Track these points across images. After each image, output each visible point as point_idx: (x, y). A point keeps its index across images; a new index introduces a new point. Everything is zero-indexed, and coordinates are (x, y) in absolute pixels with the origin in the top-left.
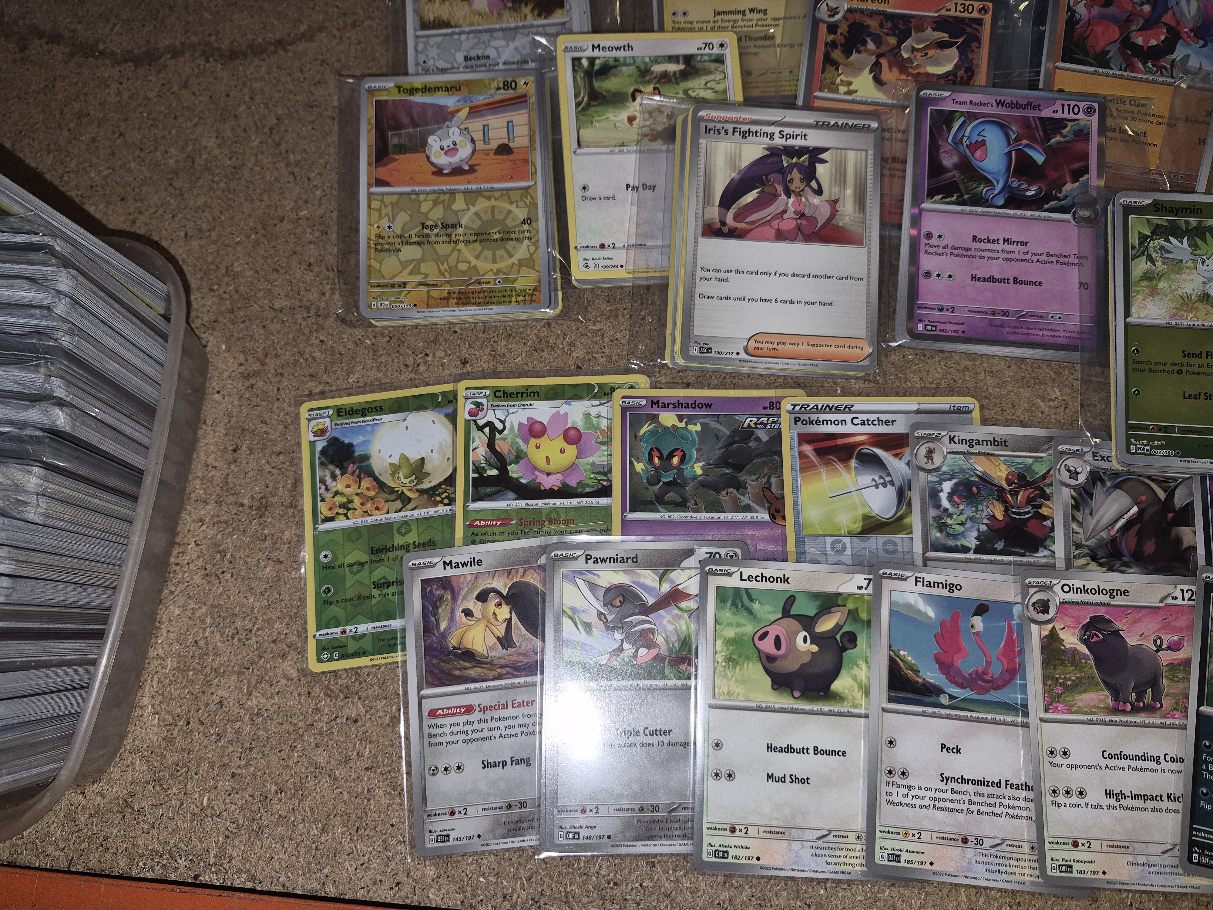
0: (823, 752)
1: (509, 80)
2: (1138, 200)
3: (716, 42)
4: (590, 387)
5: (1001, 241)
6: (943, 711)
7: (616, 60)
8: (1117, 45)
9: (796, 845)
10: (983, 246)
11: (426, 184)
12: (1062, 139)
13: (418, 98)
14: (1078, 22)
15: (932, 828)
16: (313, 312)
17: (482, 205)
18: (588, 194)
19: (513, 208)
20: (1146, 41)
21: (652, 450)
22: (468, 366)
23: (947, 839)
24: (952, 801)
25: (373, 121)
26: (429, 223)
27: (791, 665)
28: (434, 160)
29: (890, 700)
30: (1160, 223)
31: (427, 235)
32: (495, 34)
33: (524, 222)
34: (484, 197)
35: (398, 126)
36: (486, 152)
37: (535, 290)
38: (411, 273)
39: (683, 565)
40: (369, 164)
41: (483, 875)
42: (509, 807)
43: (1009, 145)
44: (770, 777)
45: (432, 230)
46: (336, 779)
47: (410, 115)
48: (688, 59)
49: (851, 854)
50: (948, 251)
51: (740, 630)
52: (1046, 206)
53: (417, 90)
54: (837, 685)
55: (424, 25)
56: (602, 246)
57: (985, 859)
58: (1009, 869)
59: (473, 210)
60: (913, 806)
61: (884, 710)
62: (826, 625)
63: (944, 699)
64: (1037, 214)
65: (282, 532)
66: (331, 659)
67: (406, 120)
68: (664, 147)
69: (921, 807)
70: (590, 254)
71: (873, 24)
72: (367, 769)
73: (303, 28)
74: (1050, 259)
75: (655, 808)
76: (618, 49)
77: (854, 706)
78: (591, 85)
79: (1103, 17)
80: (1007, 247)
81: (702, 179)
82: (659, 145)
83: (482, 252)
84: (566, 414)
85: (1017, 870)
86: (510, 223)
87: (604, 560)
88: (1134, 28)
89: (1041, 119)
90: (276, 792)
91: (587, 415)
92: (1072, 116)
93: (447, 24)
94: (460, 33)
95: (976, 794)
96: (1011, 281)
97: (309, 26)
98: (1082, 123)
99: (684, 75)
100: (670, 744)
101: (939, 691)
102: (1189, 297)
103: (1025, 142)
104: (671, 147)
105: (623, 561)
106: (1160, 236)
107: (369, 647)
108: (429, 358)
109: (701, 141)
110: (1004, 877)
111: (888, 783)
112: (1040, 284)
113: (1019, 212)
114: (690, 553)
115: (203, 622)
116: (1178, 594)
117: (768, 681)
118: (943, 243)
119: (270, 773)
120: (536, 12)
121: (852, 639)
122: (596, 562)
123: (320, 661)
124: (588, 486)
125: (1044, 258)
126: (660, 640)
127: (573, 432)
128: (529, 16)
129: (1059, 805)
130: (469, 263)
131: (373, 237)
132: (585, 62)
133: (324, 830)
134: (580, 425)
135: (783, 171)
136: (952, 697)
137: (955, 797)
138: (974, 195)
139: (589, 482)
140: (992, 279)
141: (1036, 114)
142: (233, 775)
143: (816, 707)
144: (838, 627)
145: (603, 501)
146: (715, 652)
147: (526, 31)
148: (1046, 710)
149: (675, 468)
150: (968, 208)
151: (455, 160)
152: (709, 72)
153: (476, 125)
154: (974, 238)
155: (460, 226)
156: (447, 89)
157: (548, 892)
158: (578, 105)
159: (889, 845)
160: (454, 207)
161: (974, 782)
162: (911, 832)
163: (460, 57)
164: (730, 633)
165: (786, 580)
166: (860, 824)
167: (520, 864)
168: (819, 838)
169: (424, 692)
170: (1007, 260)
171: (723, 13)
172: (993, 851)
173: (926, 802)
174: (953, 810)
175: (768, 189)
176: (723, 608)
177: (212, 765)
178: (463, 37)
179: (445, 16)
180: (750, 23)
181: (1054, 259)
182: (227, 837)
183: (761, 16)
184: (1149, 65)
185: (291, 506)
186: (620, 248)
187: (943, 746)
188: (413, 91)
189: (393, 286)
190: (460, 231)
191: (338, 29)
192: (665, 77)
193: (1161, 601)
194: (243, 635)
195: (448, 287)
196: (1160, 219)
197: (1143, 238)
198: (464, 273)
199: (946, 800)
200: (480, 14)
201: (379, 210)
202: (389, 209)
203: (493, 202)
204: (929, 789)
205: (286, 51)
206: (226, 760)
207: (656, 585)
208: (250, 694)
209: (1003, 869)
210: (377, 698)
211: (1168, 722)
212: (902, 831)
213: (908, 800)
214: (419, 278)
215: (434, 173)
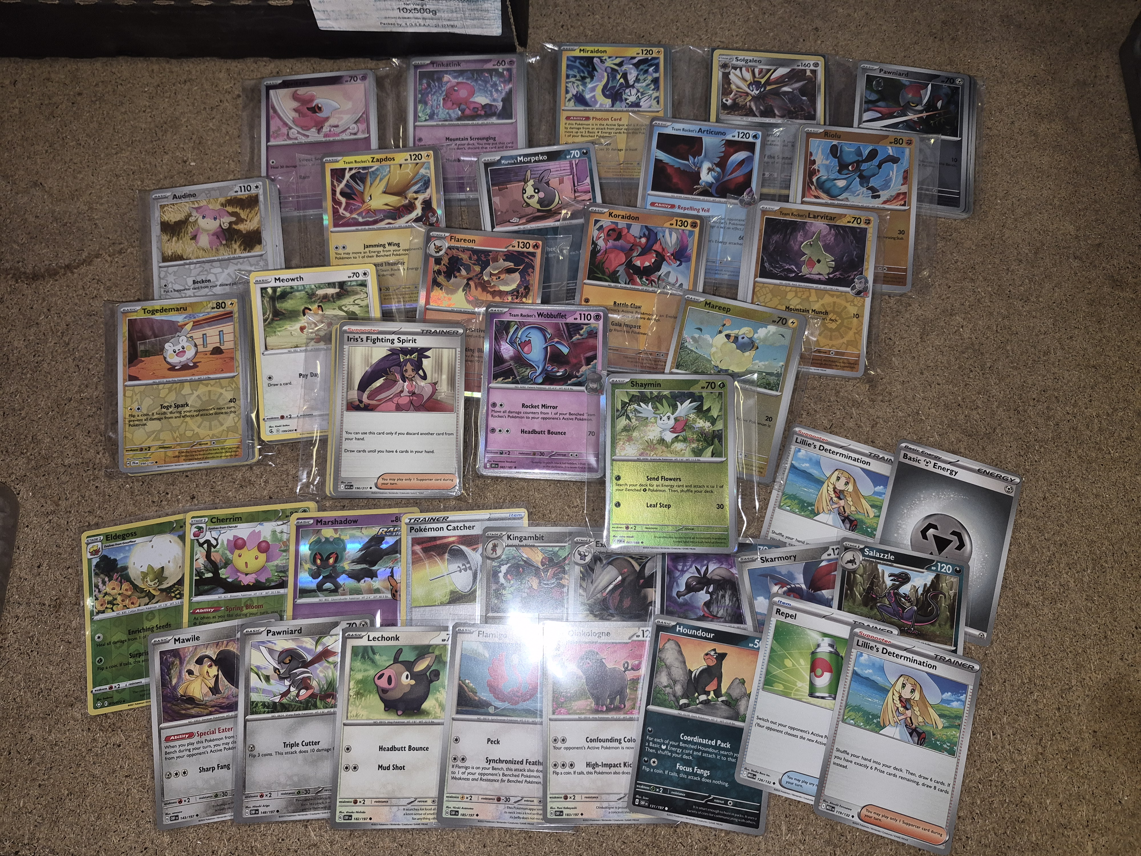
0: (415, 749)
1: (220, 302)
2: (621, 379)
3: (361, 272)
4: (276, 512)
5: (540, 407)
6: (490, 718)
7: (292, 287)
8: (624, 267)
9: (395, 809)
10: (529, 410)
11: (164, 377)
12: (580, 337)
13: (158, 317)
14: (599, 251)
15: (479, 793)
16: (91, 465)
17: (202, 390)
18: (272, 382)
19: (223, 391)
20: (642, 263)
21: (316, 554)
22: (195, 500)
23: (487, 799)
24: (492, 775)
25: (127, 334)
26: (166, 405)
27: (397, 694)
28: (169, 360)
29: (458, 712)
30: (635, 394)
31: (165, 413)
32: (214, 264)
33: (231, 401)
34: (203, 384)
35: (144, 337)
36: (205, 353)
37: (238, 447)
38: (153, 440)
39: (332, 633)
40: (124, 365)
41: (200, 839)
42: (216, 796)
43: (546, 342)
44: (380, 767)
45: (168, 409)
46: (106, 784)
47: (152, 329)
48: (342, 285)
49: (428, 812)
50: (506, 414)
51: (366, 674)
52: (569, 382)
53: (157, 311)
54: (425, 706)
55: (165, 259)
56: (282, 417)
57: (511, 810)
58: (525, 816)
59: (196, 393)
60: (468, 779)
61: (453, 719)
62: (420, 667)
63: (491, 710)
64: (563, 387)
65: (71, 622)
66: (103, 706)
67: (149, 333)
68: (325, 347)
69: (473, 780)
70: (274, 423)
71: (465, 257)
72: (126, 776)
73: (84, 255)
74: (571, 417)
75: (307, 791)
76: (293, 280)
77: (435, 718)
78: (274, 306)
79: (615, 248)
80: (544, 410)
81: (346, 372)
82: (322, 345)
83: (202, 423)
84: (260, 532)
85: (530, 816)
86: (221, 402)
87: (279, 633)
88: (635, 254)
89: (566, 324)
90: (68, 795)
91: (274, 532)
92: (586, 321)
93: (181, 258)
94: (190, 264)
95: (508, 769)
96: (546, 433)
97: (89, 254)
98: (593, 326)
99: (339, 296)
100: (318, 750)
101: (488, 705)
102: (652, 441)
103: (556, 340)
104: (329, 346)
105: (292, 633)
106: (635, 402)
107: (127, 697)
108: (169, 496)
109: (345, 347)
110: (522, 821)
111: (453, 766)
112: (565, 433)
113: (552, 387)
114: (336, 624)
115: (19, 685)
116: (640, 633)
117: (382, 705)
118: (502, 410)
119: (64, 783)
120: (242, 248)
121: (436, 674)
122: (274, 634)
123: (95, 707)
124: (273, 581)
125: (567, 416)
126: (314, 683)
127: (264, 544)
128: (238, 250)
129: (557, 774)
130: (193, 430)
131: (127, 416)
132: (270, 291)
133: (98, 818)
134: (269, 539)
135: (399, 364)
136: (496, 708)
137: (494, 772)
138: (523, 377)
139: (274, 578)
140: (534, 432)
141: (563, 321)
142: (40, 785)
143: (411, 720)
144: (428, 667)
145: (282, 591)
146: (350, 690)
147: (235, 261)
148: (554, 713)
149: (330, 566)
150: (519, 386)
151: (183, 359)
152: (356, 293)
153: (197, 335)
154: (523, 405)
155: (187, 405)
156: (178, 310)
157: (241, 848)
158: (265, 320)
159: (452, 805)
160: (184, 392)
161: (507, 762)
162: (466, 796)
163: (190, 281)
164: (359, 676)
165: (397, 639)
166: (434, 793)
167: (223, 831)
168: (409, 804)
169: (163, 725)
170: (544, 418)
171: (371, 246)
172: (516, 805)
173: (477, 776)
174: (492, 781)
175: (389, 377)
176: (355, 660)
177: (26, 779)
178: (192, 266)
179: (179, 252)
180: (388, 253)
181: (574, 417)
182: (36, 826)
183: (396, 248)
184: (644, 279)
185: (76, 604)
186: (294, 418)
187: (489, 740)
188: (153, 312)
189: (141, 450)
190: (187, 409)
191: (109, 256)
192: (325, 298)
193: (630, 639)
194: (45, 693)
195: (179, 448)
196: (634, 391)
197: (624, 404)
198: (190, 438)
199: (489, 774)
200: (204, 250)
201: (132, 397)
202: (138, 396)
203: (209, 388)
204: (478, 768)
205: (73, 273)
206: (35, 776)
207: (313, 647)
208: (50, 731)
209: (521, 816)
210: (133, 730)
211: (628, 716)
212: (461, 796)
213: (465, 776)
214: (159, 443)
215: (169, 369)
